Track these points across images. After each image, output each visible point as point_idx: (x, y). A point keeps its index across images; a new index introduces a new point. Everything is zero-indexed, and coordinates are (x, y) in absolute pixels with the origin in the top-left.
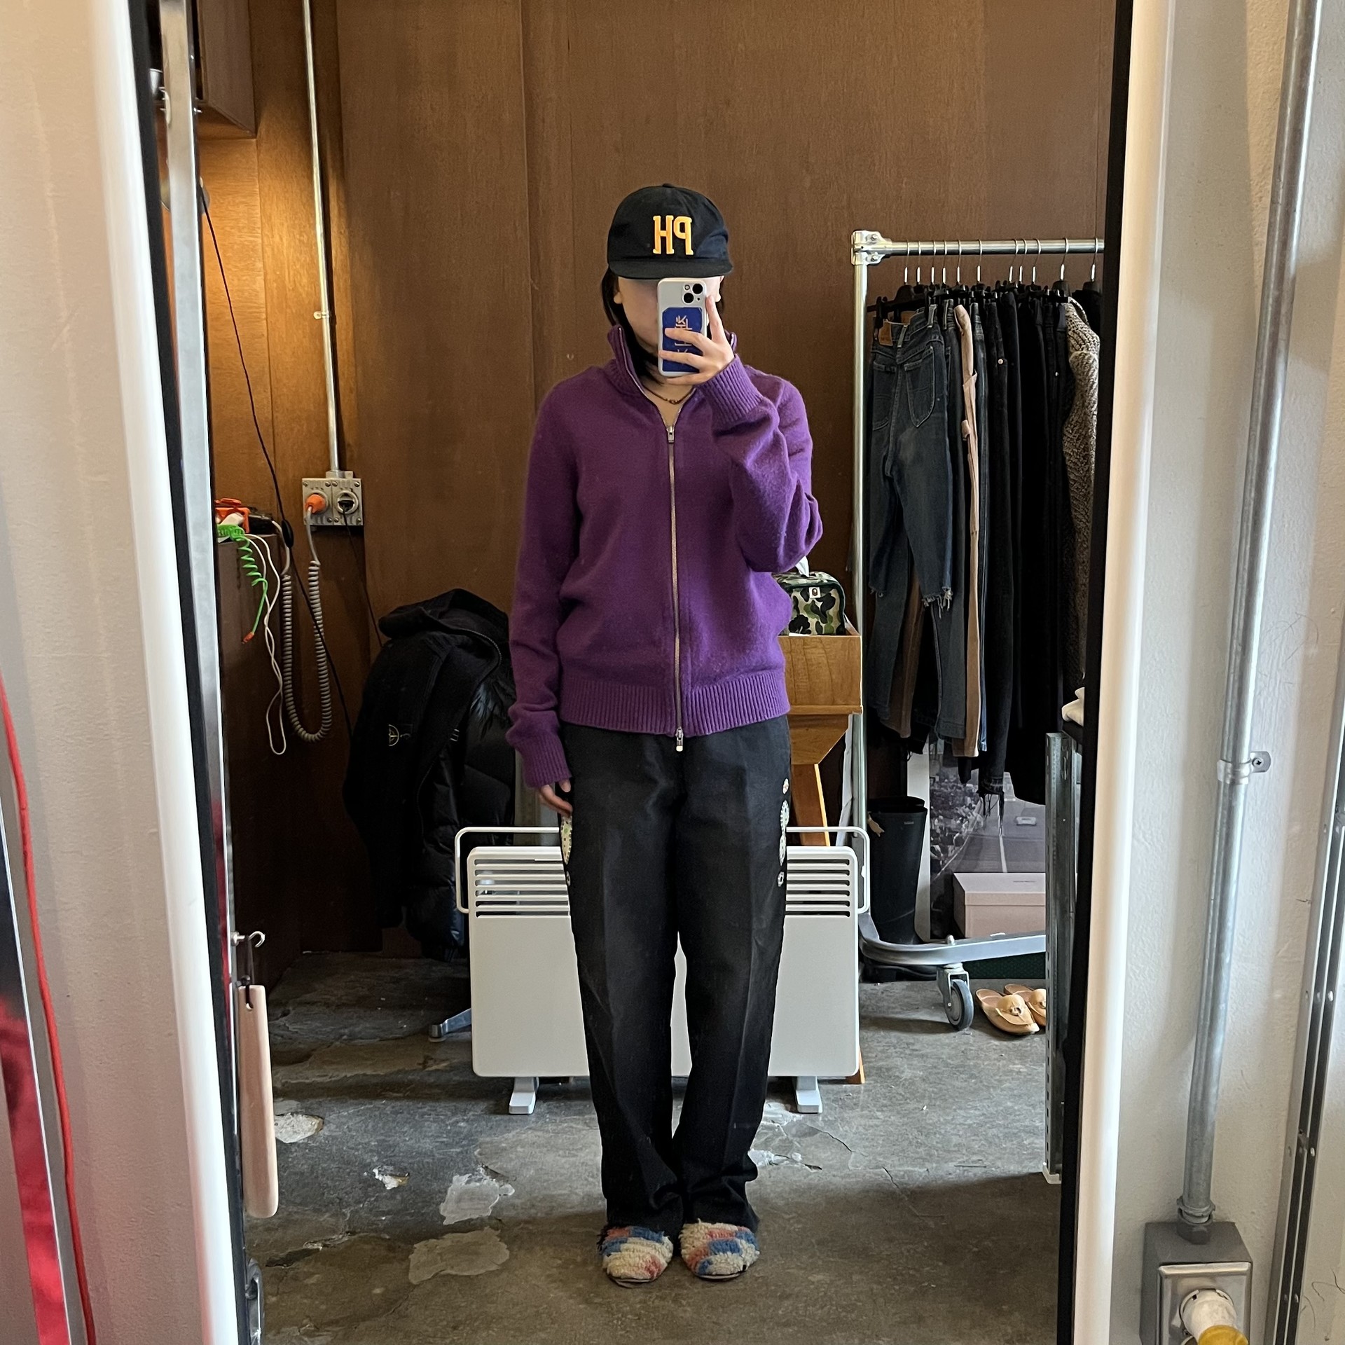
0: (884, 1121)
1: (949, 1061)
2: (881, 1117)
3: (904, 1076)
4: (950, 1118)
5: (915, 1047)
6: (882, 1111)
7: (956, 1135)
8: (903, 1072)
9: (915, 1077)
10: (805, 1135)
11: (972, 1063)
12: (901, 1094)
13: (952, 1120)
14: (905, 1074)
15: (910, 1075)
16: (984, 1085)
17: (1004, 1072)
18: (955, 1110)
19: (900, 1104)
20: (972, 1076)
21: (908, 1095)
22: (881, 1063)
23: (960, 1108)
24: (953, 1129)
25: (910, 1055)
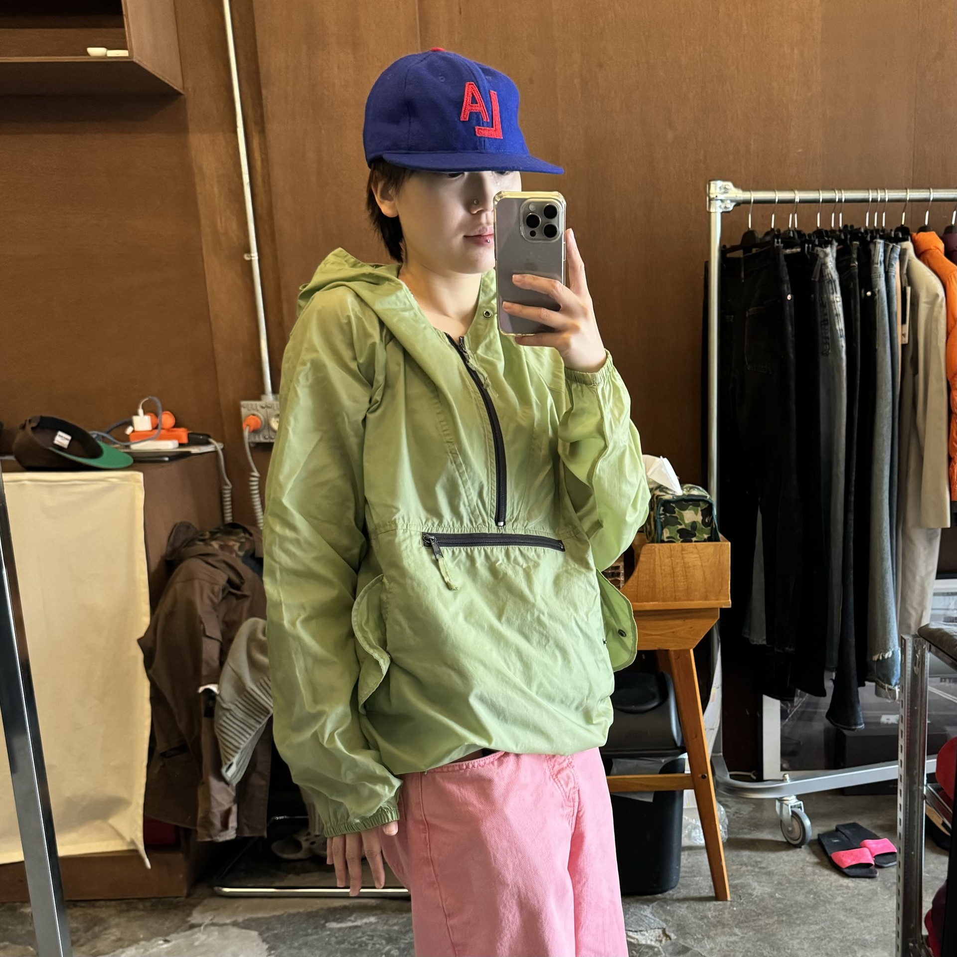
0: (742, 937)
1: (791, 877)
2: (739, 933)
3: (755, 893)
4: (795, 932)
5: (762, 866)
6: (740, 928)
7: (802, 949)
8: (755, 889)
9: (764, 893)
10: (679, 953)
11: (809, 879)
12: (754, 911)
13: (798, 934)
14: (756, 891)
15: (760, 891)
16: (821, 900)
17: (836, 886)
18: (799, 925)
19: (754, 920)
20: (810, 892)
21: (759, 911)
22: (737, 882)
23: (804, 924)
24: (799, 944)
25: (759, 872)
